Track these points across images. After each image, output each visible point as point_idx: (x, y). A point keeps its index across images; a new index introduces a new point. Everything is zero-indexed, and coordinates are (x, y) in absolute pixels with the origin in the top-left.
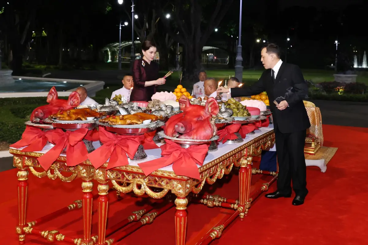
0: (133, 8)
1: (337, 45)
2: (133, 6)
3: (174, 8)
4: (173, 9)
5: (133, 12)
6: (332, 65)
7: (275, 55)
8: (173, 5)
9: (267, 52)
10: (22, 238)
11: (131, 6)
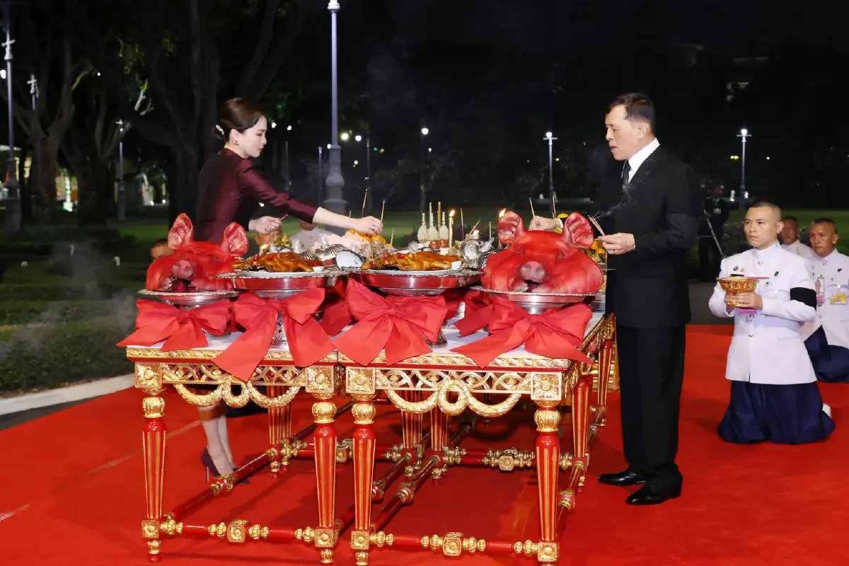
0: (8, 50)
1: (551, 143)
2: (8, 42)
3: (125, 48)
4: (121, 51)
5: (10, 60)
6: (541, 197)
7: (645, 126)
8: (121, 42)
9: (627, 118)
10: (155, 548)
11: (3, 45)
